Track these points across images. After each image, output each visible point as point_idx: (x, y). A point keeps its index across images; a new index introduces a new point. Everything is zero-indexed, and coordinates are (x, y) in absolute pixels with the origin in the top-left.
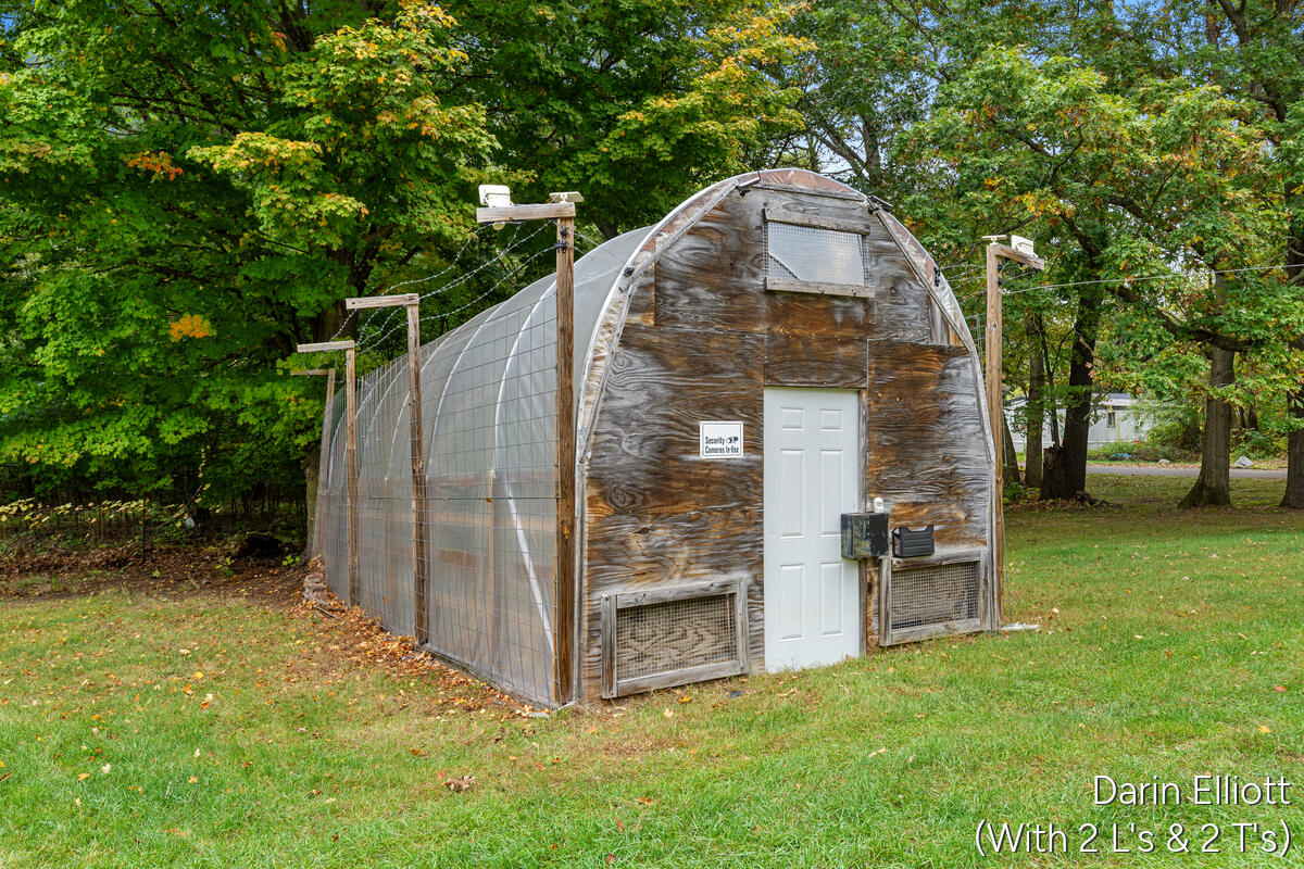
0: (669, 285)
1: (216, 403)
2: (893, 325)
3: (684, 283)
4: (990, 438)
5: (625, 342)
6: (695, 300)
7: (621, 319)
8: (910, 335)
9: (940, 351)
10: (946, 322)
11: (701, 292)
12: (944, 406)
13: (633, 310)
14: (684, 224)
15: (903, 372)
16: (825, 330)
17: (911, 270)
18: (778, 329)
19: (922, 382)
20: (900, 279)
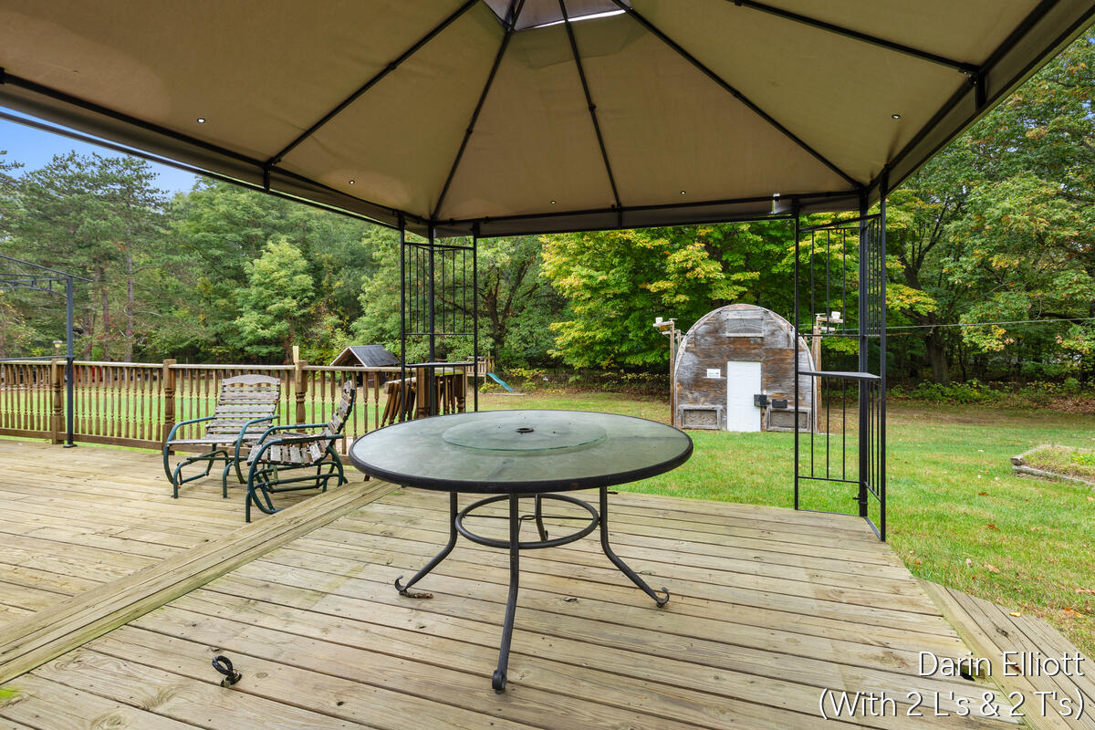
0: (699, 338)
2: (773, 343)
3: (703, 336)
6: (706, 340)
7: (685, 346)
8: (779, 346)
9: (792, 350)
11: (708, 338)
13: (689, 344)
15: (778, 357)
16: (748, 346)
17: (781, 328)
18: (731, 346)
19: (785, 359)
20: (776, 330)
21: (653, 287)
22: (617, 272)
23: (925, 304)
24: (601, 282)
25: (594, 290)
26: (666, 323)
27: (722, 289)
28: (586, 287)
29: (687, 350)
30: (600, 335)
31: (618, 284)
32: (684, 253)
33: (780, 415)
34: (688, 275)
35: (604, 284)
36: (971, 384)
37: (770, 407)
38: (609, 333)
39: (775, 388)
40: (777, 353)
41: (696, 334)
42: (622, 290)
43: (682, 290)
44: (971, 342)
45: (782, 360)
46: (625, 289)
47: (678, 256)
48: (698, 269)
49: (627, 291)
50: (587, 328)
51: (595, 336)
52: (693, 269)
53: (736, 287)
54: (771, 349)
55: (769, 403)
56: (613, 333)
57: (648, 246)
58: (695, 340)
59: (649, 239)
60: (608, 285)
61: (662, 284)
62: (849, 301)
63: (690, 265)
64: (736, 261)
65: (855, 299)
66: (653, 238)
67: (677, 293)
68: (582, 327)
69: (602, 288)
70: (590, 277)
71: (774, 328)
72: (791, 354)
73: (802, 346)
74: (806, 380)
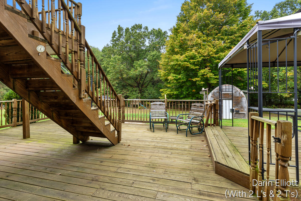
0: (215, 93)
1: (197, 96)
2: (235, 95)
3: (216, 93)
4: (247, 103)
5: (211, 97)
6: (217, 94)
7: (211, 96)
8: (237, 96)
9: (241, 97)
10: (242, 95)
12: (242, 101)
13: (212, 95)
14: (216, 89)
15: (237, 99)
16: (228, 96)
17: (238, 91)
18: (224, 96)
19: (239, 99)
20: (236, 92)
21: (194, 80)
22: (182, 75)
23: (265, 85)
24: (179, 78)
25: (177, 80)
26: (205, 89)
27: (212, 80)
28: (175, 79)
29: (212, 97)
30: (175, 93)
31: (183, 79)
32: (204, 70)
33: (237, 114)
34: (205, 76)
35: (180, 79)
36: (273, 106)
37: (235, 112)
38: (178, 92)
39: (236, 107)
40: (236, 98)
41: (214, 92)
42: (184, 80)
43: (202, 81)
44: (280, 95)
45: (238, 99)
46: (185, 80)
47: (202, 71)
48: (208, 75)
49: (185, 81)
50: (171, 91)
51: (174, 93)
52: (206, 75)
53: (216, 80)
54: (235, 96)
55: (234, 111)
56: (179, 92)
57: (194, 68)
58: (214, 94)
59: (194, 66)
60: (181, 79)
61: (197, 79)
62: (244, 84)
63: (206, 73)
64: (216, 72)
65: (246, 83)
66: (195, 66)
67: (201, 81)
68: (170, 90)
69: (179, 80)
70: (176, 77)
71: (236, 91)
72: (240, 98)
73: (244, 96)
74: (245, 105)
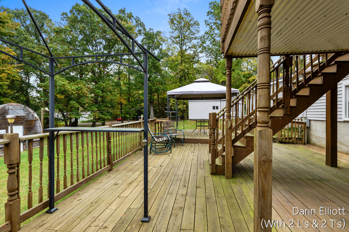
2: (28, 118)
4: (42, 128)
8: (30, 119)
9: (35, 120)
10: (35, 117)
15: (29, 123)
17: (30, 112)
19: (32, 123)
20: (29, 113)
39: (28, 134)
40: (29, 121)
72: (34, 122)
73: (38, 118)
74: (39, 130)
